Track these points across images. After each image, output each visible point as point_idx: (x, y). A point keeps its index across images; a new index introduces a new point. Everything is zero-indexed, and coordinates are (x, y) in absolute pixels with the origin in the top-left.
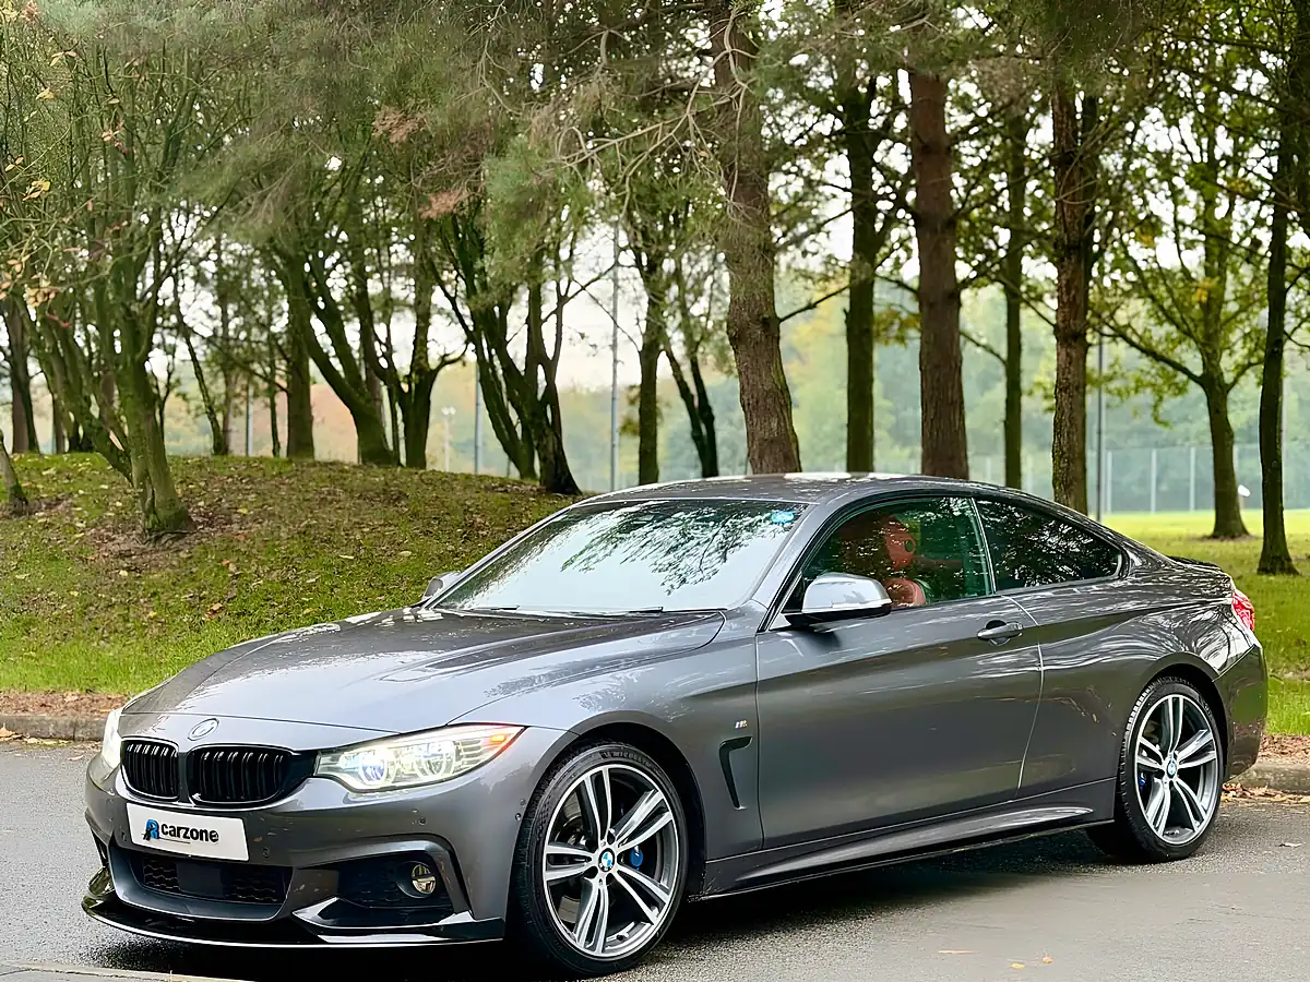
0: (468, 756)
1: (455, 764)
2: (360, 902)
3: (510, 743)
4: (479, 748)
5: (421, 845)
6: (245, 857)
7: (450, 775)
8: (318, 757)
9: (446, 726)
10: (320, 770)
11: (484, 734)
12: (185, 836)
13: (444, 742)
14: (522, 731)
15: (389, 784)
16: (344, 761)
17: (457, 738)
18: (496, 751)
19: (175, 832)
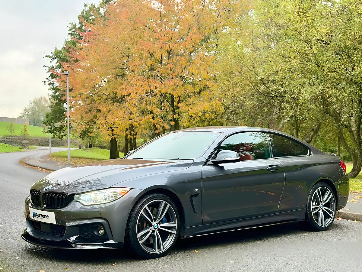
0: (115, 196)
1: (111, 198)
2: (84, 236)
3: (127, 193)
4: (118, 194)
5: (101, 221)
6: (55, 223)
7: (110, 201)
8: (75, 196)
9: (109, 188)
10: (75, 199)
11: (119, 190)
12: (41, 217)
13: (108, 192)
14: (130, 190)
15: (93, 203)
16: (82, 197)
17: (112, 191)
18: (123, 195)
19: (39, 215)
